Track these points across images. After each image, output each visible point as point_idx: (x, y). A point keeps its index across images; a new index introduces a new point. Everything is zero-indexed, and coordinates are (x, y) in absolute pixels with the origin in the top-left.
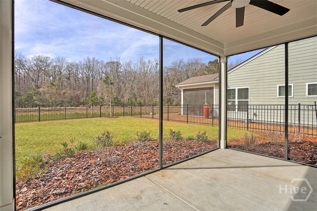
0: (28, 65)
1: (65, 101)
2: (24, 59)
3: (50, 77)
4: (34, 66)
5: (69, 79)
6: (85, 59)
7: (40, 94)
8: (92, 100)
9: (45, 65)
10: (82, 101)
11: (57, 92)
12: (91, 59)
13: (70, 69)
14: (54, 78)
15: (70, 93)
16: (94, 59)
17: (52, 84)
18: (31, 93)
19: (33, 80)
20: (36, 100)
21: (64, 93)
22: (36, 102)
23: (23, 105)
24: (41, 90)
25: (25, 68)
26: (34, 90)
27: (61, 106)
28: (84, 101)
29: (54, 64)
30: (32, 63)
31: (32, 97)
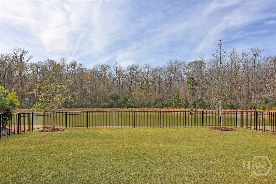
0: (125, 74)
1: (152, 103)
2: (122, 70)
3: (140, 82)
4: (128, 74)
5: (154, 82)
6: (167, 62)
7: (133, 97)
8: (175, 102)
9: (136, 72)
10: (166, 103)
11: (145, 95)
12: (173, 62)
13: (155, 74)
14: (142, 83)
15: (155, 96)
16: (176, 61)
17: (141, 88)
18: (127, 96)
19: (128, 86)
20: (129, 102)
21: (151, 96)
22: (129, 103)
23: (121, 106)
24: (133, 93)
25: (123, 76)
26: (128, 93)
27: (148, 108)
28: (167, 103)
29: (143, 71)
30: (127, 72)
31: (127, 100)
